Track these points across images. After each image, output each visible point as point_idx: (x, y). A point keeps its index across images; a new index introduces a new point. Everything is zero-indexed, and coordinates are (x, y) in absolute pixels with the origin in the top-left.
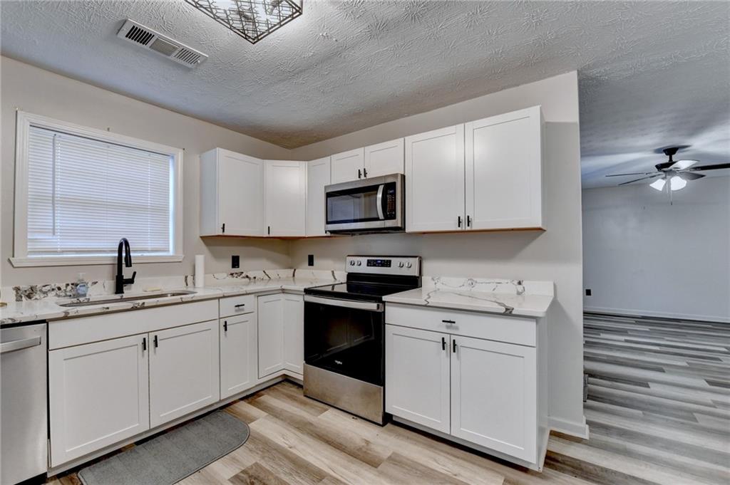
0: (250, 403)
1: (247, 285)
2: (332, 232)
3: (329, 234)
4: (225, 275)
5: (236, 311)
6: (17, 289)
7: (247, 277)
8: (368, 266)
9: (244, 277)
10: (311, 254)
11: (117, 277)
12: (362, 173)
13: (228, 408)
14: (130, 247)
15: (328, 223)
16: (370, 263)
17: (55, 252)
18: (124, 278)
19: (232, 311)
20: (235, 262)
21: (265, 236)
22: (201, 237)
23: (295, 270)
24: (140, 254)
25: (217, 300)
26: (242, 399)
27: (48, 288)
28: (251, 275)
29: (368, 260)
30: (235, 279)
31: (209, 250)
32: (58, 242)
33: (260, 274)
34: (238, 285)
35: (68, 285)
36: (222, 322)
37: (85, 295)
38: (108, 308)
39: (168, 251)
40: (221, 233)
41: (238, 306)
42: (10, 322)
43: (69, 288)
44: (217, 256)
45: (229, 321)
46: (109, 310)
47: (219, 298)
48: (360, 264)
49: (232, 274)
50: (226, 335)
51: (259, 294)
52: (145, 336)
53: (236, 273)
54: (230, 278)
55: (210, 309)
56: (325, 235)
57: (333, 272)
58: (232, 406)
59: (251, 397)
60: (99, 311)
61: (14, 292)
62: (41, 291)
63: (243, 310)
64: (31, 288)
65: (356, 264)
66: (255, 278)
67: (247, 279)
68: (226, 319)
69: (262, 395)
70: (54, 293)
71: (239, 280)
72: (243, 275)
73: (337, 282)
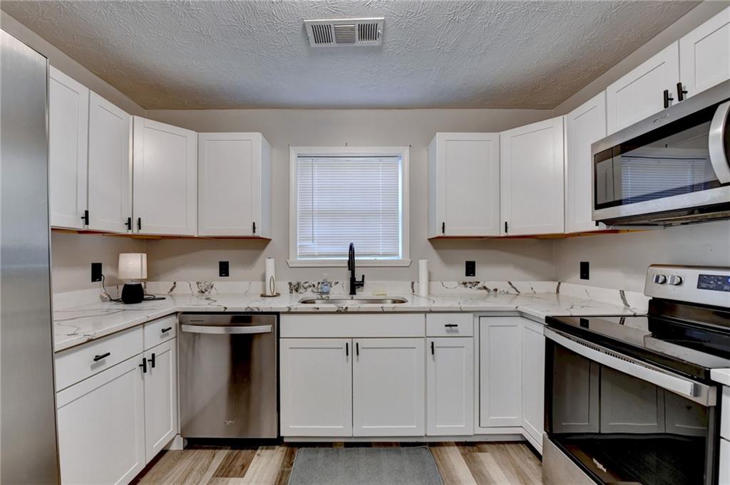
0: (464, 455)
1: (484, 298)
2: (607, 222)
3: (603, 227)
4: (456, 284)
5: (448, 331)
6: (290, 284)
7: (485, 288)
8: (699, 287)
9: (480, 288)
10: (585, 260)
11: (351, 278)
12: (674, 93)
13: (437, 448)
14: (355, 251)
15: (597, 207)
16: (703, 282)
17: (314, 256)
18: (357, 280)
19: (443, 331)
20: (470, 269)
21: (502, 235)
22: (429, 239)
23: (559, 283)
24: (373, 258)
25: (423, 315)
26: (458, 444)
27: (307, 285)
28: (491, 286)
29: (700, 276)
30: (468, 290)
31: (439, 254)
32: (316, 248)
33: (502, 286)
34: (472, 299)
35: (319, 283)
36: (430, 340)
37: (328, 293)
38: (318, 309)
39: (398, 255)
40: (441, 235)
41: (450, 326)
42: (256, 310)
43: (320, 285)
44: (447, 261)
45: (437, 342)
46: (320, 310)
47: (426, 312)
48: (680, 283)
49: (465, 284)
50: (434, 359)
51: (481, 314)
52: (349, 341)
53: (470, 283)
54: (462, 288)
55: (413, 324)
56: (597, 228)
57: (622, 293)
58: (442, 448)
59: (470, 446)
60: (312, 310)
61: (289, 286)
62: (303, 286)
63: (457, 331)
64: (298, 284)
65: (669, 281)
66: (496, 290)
67: (485, 291)
68: (433, 340)
69: (485, 451)
70: (310, 289)
71: (474, 291)
72: (480, 285)
73: (629, 313)
